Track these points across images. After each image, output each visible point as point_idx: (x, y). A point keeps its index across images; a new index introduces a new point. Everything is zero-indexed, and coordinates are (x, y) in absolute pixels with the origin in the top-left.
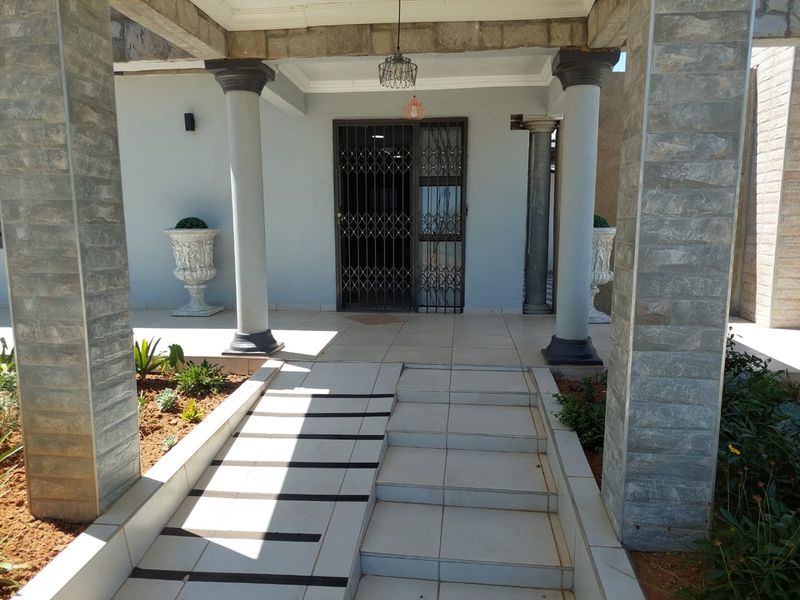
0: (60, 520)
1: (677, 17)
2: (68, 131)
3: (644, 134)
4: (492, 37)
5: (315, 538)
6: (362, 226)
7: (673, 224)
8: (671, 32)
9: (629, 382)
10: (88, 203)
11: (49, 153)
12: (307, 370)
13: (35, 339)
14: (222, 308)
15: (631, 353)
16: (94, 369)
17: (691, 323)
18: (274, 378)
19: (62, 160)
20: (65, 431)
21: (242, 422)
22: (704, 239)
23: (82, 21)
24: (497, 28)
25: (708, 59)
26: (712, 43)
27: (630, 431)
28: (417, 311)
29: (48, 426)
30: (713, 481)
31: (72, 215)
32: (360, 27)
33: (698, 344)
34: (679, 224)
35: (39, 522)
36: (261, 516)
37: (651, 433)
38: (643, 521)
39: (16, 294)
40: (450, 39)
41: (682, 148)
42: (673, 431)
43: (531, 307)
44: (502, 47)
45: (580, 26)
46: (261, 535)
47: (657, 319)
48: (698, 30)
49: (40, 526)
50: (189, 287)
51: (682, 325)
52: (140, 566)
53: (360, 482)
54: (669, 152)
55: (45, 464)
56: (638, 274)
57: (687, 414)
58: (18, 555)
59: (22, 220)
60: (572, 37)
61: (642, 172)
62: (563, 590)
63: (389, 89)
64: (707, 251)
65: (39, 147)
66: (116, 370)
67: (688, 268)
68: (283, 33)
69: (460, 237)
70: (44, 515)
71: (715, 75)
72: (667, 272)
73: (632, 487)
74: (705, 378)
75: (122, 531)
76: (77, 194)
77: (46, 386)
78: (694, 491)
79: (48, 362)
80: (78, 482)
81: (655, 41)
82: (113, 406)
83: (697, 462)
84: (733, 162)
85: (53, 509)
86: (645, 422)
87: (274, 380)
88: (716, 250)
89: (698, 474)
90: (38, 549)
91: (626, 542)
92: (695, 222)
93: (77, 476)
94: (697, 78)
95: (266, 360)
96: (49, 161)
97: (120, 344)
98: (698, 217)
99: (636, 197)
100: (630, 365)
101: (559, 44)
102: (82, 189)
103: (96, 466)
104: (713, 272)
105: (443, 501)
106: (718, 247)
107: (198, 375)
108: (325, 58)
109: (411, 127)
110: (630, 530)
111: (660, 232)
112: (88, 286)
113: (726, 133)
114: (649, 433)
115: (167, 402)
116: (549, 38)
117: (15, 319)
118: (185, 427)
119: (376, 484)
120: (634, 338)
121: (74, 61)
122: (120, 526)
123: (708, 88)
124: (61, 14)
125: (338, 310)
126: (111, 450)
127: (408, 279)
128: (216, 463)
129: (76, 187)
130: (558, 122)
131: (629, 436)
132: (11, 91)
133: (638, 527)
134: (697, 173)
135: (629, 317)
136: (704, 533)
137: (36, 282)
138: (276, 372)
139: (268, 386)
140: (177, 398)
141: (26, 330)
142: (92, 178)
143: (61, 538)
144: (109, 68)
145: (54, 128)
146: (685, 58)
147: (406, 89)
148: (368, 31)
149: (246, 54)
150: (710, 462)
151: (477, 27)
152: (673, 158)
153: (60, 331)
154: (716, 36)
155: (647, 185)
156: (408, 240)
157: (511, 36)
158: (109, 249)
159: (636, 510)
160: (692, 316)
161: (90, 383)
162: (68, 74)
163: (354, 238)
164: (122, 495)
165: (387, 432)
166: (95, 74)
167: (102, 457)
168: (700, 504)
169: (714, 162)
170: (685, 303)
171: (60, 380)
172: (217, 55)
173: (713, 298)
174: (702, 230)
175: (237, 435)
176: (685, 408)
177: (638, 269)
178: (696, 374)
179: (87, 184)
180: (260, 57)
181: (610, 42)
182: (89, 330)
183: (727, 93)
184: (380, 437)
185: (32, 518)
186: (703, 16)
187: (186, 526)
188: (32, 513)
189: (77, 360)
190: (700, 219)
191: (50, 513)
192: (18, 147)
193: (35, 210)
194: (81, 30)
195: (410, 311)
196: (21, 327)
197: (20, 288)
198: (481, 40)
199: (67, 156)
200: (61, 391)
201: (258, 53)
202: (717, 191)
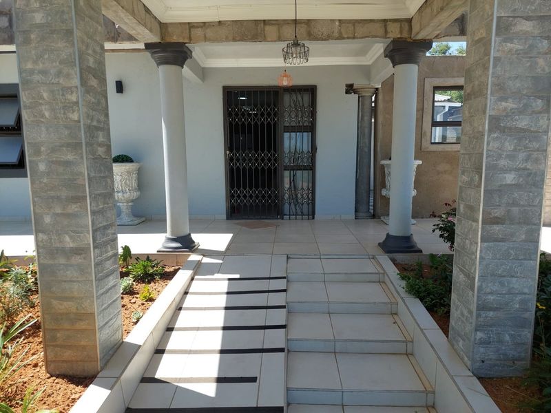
0: (70, 376)
1: (511, 19)
2: (79, 93)
3: (489, 96)
4: (348, 30)
5: (253, 380)
6: (244, 160)
7: (508, 157)
8: (507, 28)
9: (478, 264)
10: (91, 145)
11: (64, 108)
12: (221, 262)
13: (52, 244)
14: (143, 219)
15: (479, 244)
16: (97, 265)
17: (519, 223)
18: (198, 268)
19: (75, 113)
20: (75, 311)
21: (182, 300)
22: (528, 167)
23: (87, 13)
24: (350, 25)
25: (531, 47)
26: (534, 37)
27: (478, 297)
28: (283, 219)
29: (60, 307)
30: (532, 328)
31: (82, 154)
32: (256, 22)
33: (523, 237)
34: (511, 157)
35: (54, 378)
36: (210, 366)
37: (492, 298)
38: (487, 358)
39: (37, 211)
40: (319, 31)
41: (514, 106)
42: (507, 296)
43: (361, 214)
44: (354, 38)
45: (406, 24)
46: (214, 380)
47: (497, 221)
48: (524, 28)
49: (56, 381)
50: (121, 204)
51: (513, 224)
52: (130, 407)
53: (276, 339)
54: (505, 109)
55: (58, 335)
56: (484, 190)
57: (516, 284)
58: (45, 403)
59: (43, 157)
60: (401, 32)
61: (487, 122)
62: (427, 407)
63: (289, 65)
64: (529, 175)
65: (57, 103)
66: (109, 265)
67: (517, 186)
68: (202, 25)
69: (311, 168)
70: (58, 373)
71: (536, 57)
72: (502, 190)
73: (480, 335)
74: (529, 260)
75: (119, 382)
76: (86, 138)
77: (60, 278)
78: (520, 336)
79: (62, 261)
80: (84, 347)
81: (497, 34)
82: (107, 291)
83: (523, 316)
84: (547, 115)
85: (64, 368)
86: (488, 290)
87: (198, 269)
88: (535, 174)
89: (522, 324)
90: (59, 398)
91: (475, 372)
92: (522, 156)
93: (83, 343)
94: (524, 60)
95: (190, 255)
96: (64, 114)
97: (111, 246)
98: (524, 152)
99: (484, 139)
100: (479, 252)
101: (393, 37)
102: (88, 135)
103: (98, 335)
104: (534, 189)
105: (334, 350)
106: (536, 172)
107: (145, 267)
108: (231, 43)
109: (278, 92)
110: (478, 364)
111: (499, 162)
112: (93, 204)
113: (542, 96)
114: (491, 297)
115: (126, 287)
116: (386, 32)
117: (36, 230)
118: (143, 304)
119: (288, 340)
120: (481, 234)
121: (83, 42)
122: (118, 378)
123: (530, 66)
124: (75, 7)
125: (228, 219)
126: (107, 323)
127: (276, 197)
128: (170, 329)
129: (85, 133)
130: (377, 89)
131: (478, 300)
132: (35, 62)
133: (483, 362)
134: (523, 122)
135: (478, 220)
136: (526, 363)
137: (52, 202)
138: (199, 263)
139: (195, 274)
140: (133, 284)
141: (45, 237)
142: (94, 126)
143: (74, 389)
144: (102, 47)
145: (69, 89)
146: (516, 46)
147: (301, 65)
148: (262, 25)
149: (175, 39)
150: (530, 315)
151: (337, 23)
152: (507, 113)
153: (71, 237)
154: (537, 32)
155: (490, 131)
156: (275, 169)
157: (360, 30)
158: (104, 177)
159: (482, 350)
160: (520, 218)
161: (94, 275)
162: (79, 51)
163: (238, 168)
164: (113, 355)
165: (287, 303)
166: (94, 51)
167: (102, 328)
168: (524, 344)
169: (534, 115)
170: (515, 210)
171: (72, 273)
172: (155, 39)
173: (534, 206)
174: (526, 161)
175: (180, 309)
176: (514, 280)
177: (485, 187)
178: (522, 257)
179: (91, 130)
180: (185, 41)
181: (427, 35)
182: (93, 236)
183: (543, 70)
184: (283, 307)
185: (48, 375)
186: (528, 18)
187: (158, 376)
188: (48, 372)
189: (85, 258)
190: (525, 153)
191: (63, 371)
192: (41, 104)
193: (53, 150)
194: (87, 19)
195: (277, 219)
196: (40, 235)
197: (41, 206)
198: (340, 33)
199: (78, 111)
200: (71, 281)
201: (184, 39)
202: (536, 134)
